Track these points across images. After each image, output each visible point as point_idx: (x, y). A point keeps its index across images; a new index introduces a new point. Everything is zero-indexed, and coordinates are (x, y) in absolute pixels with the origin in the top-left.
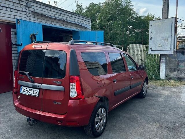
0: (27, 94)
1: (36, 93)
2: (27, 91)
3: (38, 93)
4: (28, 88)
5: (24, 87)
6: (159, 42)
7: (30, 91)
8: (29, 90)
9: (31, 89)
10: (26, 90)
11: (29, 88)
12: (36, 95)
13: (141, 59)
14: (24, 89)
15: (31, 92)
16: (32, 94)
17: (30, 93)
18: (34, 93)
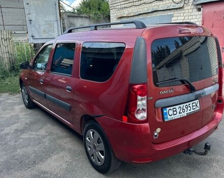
0: (185, 114)
1: (196, 105)
2: (181, 111)
3: (198, 105)
4: (181, 106)
5: (171, 108)
6: (42, 28)
7: (187, 108)
8: (184, 108)
9: (188, 104)
10: (178, 111)
11: (185, 105)
12: (198, 109)
13: (8, 52)
14: (174, 110)
15: (189, 108)
16: (192, 110)
17: (189, 112)
18: (194, 108)
